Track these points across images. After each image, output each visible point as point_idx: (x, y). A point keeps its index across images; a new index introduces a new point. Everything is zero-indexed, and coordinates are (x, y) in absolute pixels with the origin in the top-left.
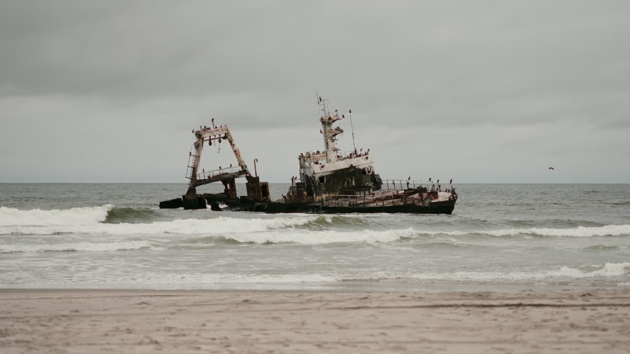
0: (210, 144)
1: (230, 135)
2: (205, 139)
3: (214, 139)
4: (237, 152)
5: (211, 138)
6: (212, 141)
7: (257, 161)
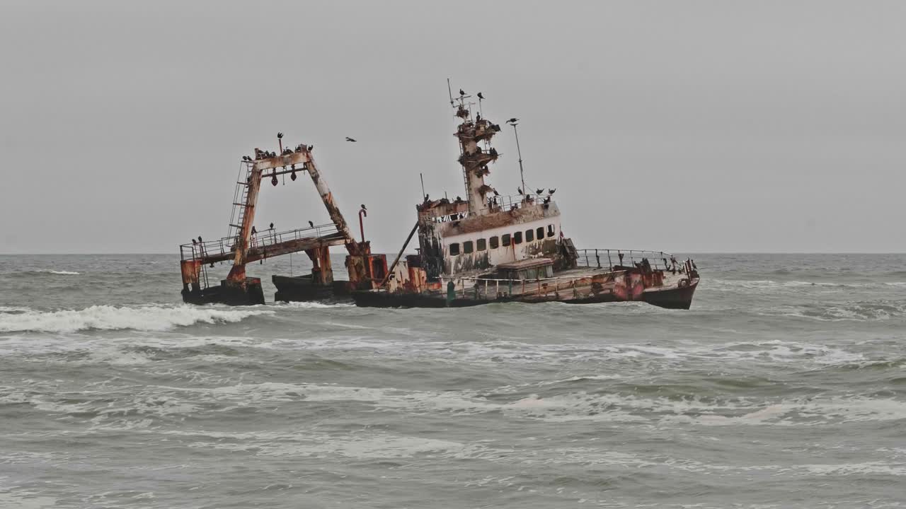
0: (275, 182)
1: (313, 166)
2: (264, 173)
3: (283, 173)
4: (327, 198)
5: (277, 171)
6: (279, 177)
7: (365, 216)
